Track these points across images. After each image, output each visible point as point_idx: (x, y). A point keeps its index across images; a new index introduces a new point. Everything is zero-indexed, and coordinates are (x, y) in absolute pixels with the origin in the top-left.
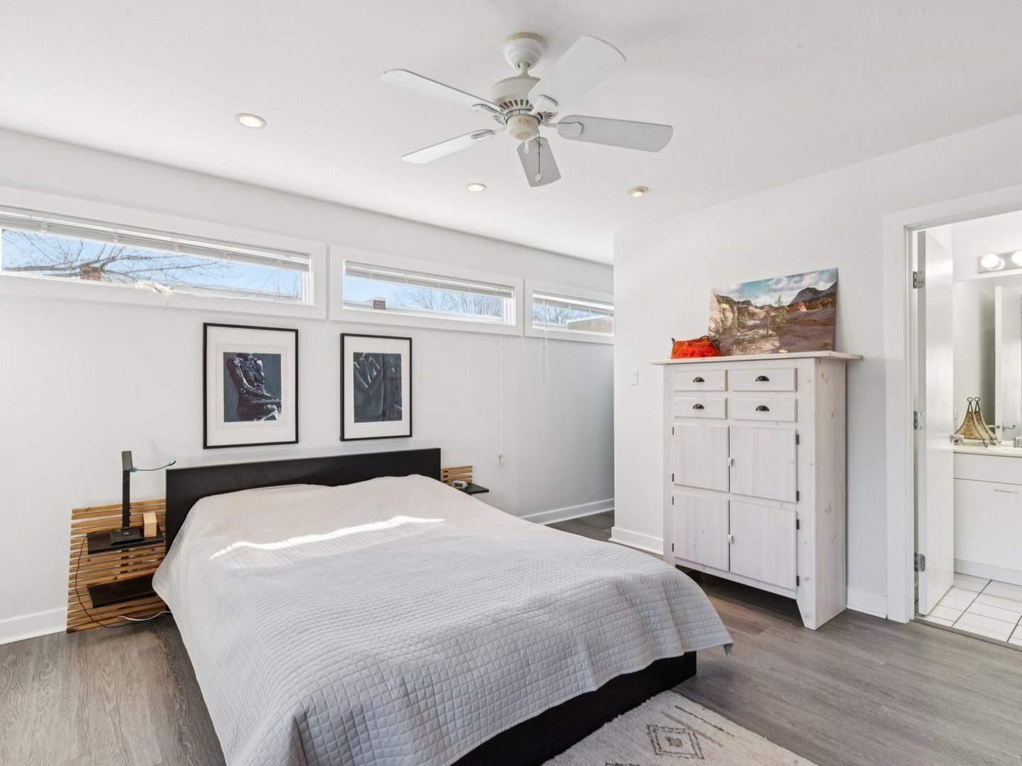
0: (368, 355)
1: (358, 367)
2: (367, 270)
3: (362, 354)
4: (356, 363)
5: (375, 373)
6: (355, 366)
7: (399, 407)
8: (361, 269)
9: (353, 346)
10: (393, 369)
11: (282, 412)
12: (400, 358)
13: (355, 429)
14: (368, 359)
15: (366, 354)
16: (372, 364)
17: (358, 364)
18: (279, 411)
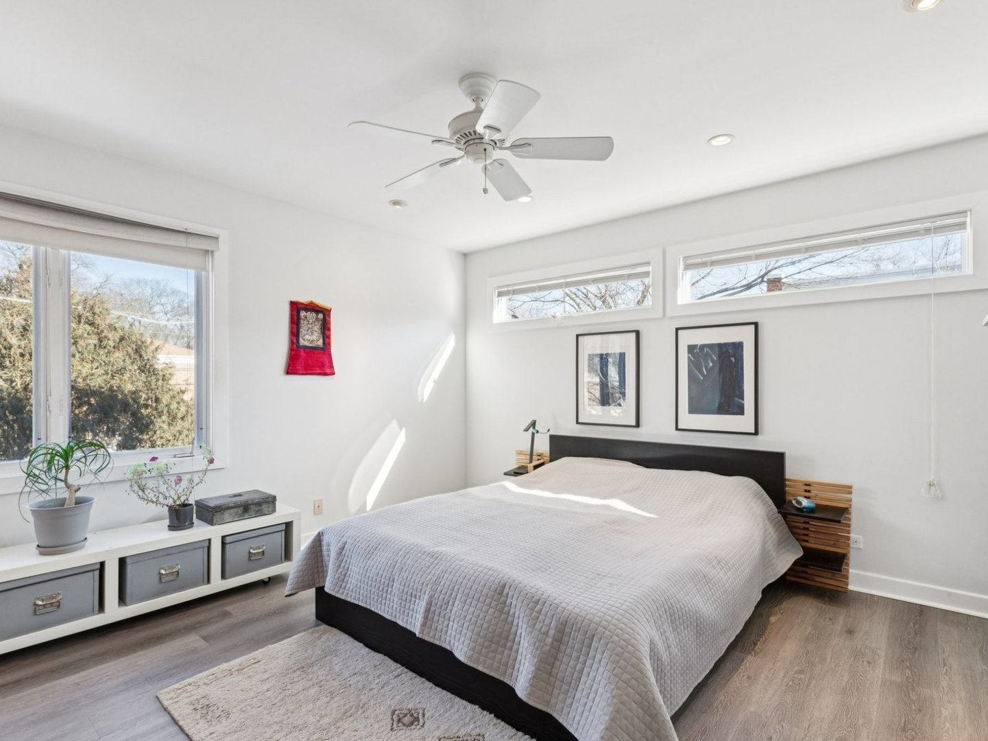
0: (703, 347)
1: (692, 359)
2: (705, 259)
3: (697, 345)
4: (690, 356)
5: (711, 365)
6: (689, 358)
7: (740, 401)
8: (699, 260)
9: (687, 338)
10: (733, 359)
11: (626, 400)
12: (743, 346)
13: (690, 420)
14: (704, 350)
15: (701, 345)
16: (707, 356)
17: (692, 356)
18: (624, 400)
